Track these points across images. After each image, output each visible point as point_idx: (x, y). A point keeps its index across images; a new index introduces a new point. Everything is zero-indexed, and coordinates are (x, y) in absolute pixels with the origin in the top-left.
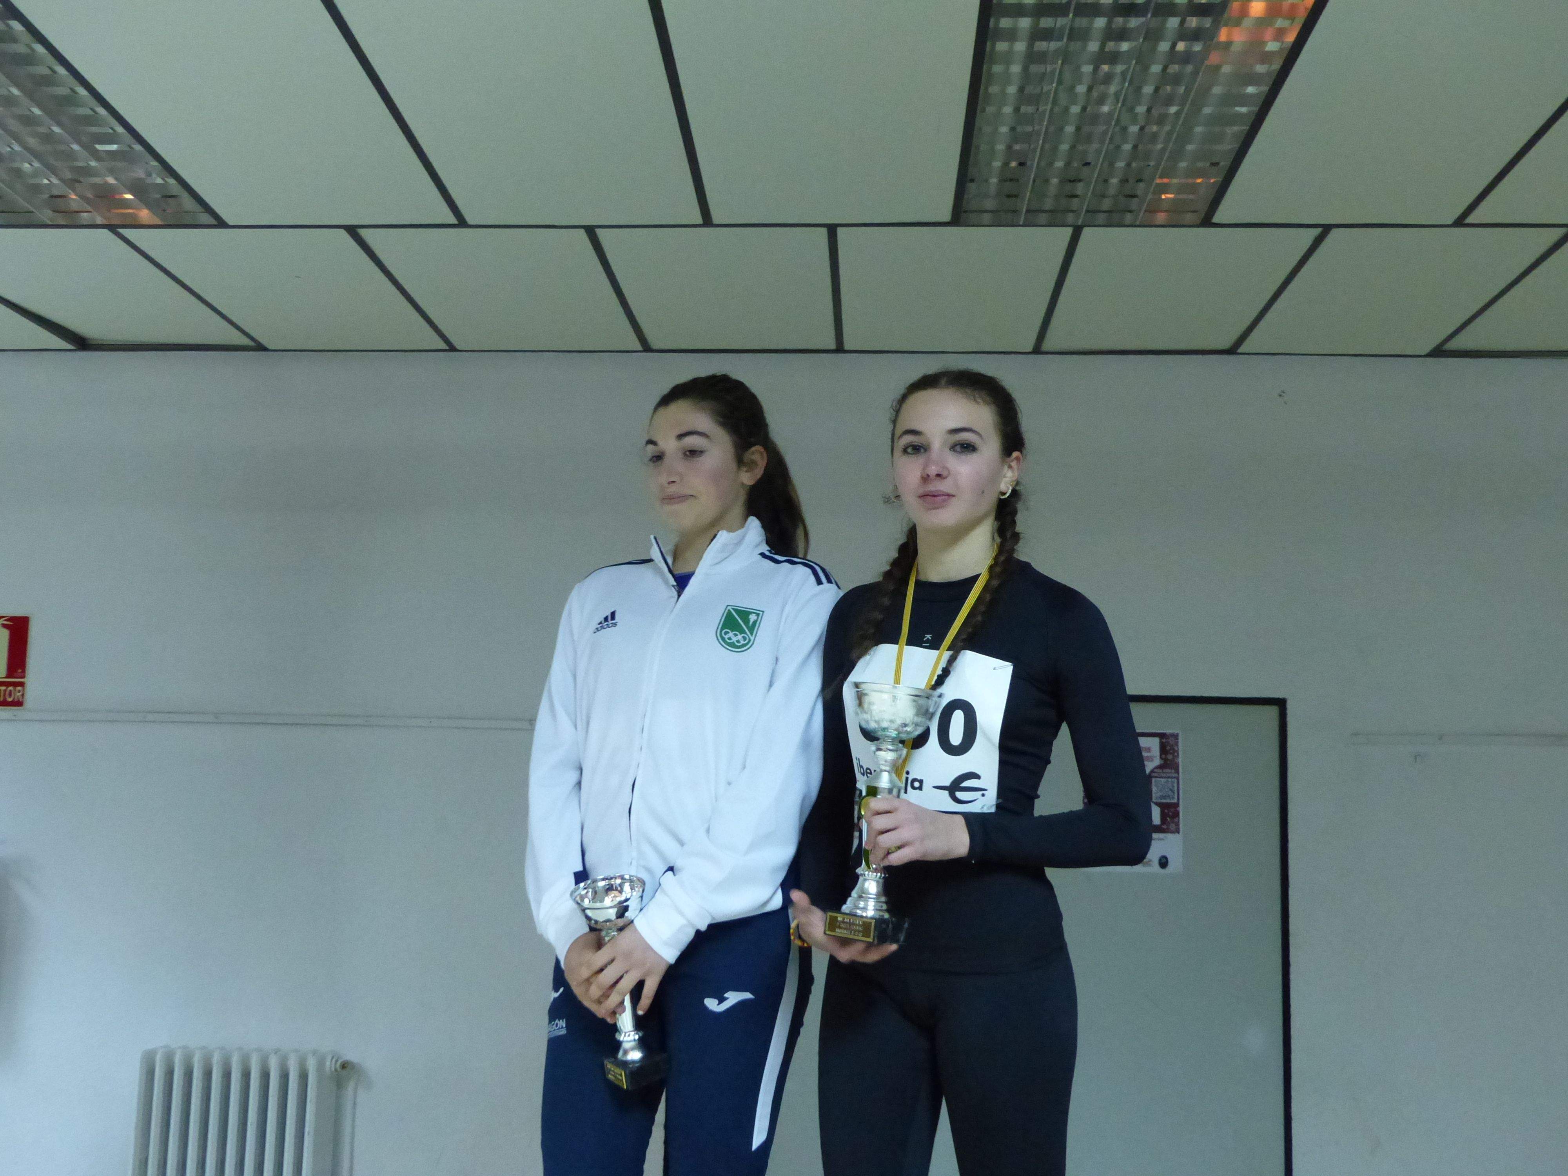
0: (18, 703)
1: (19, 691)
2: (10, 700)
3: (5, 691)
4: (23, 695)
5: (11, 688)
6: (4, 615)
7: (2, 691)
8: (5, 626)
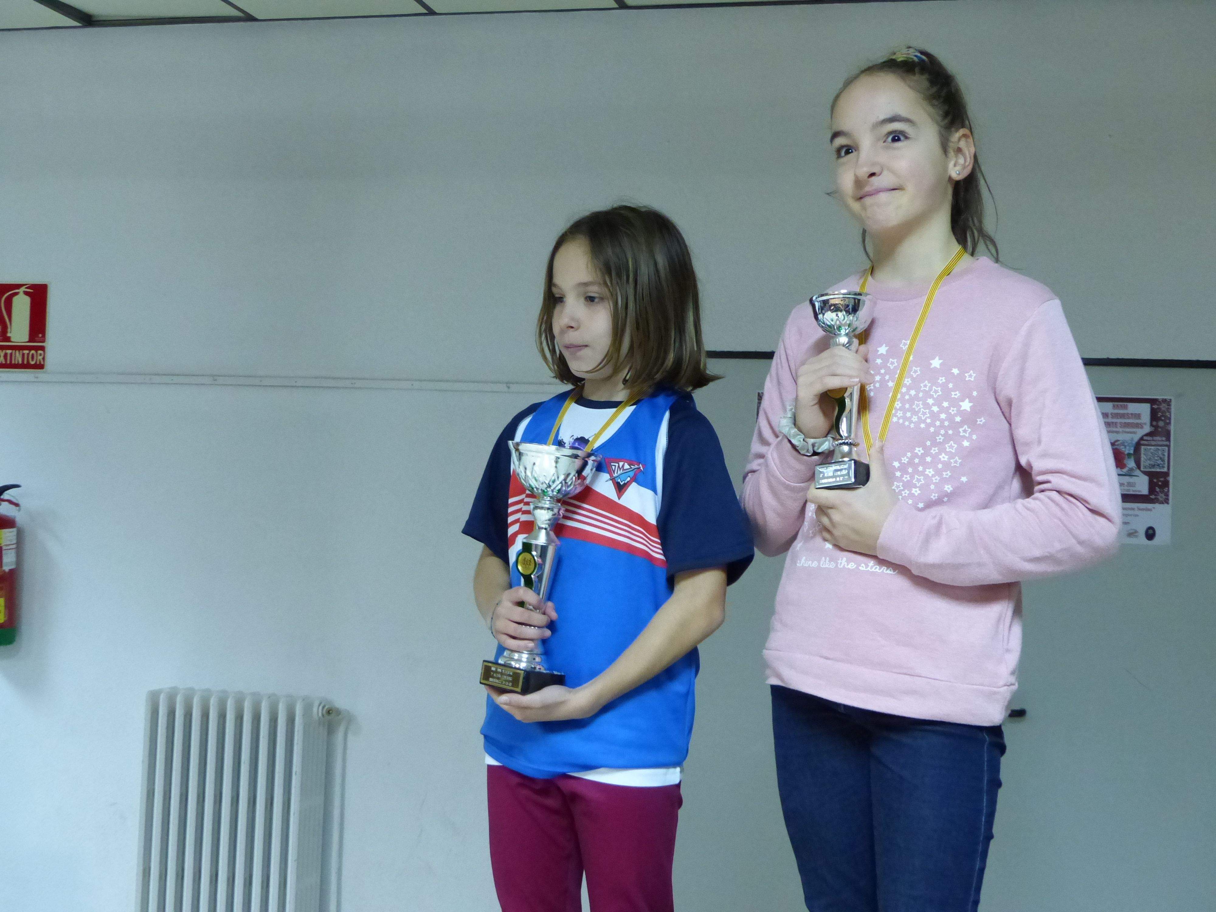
0: (40, 366)
1: (41, 355)
2: (33, 363)
3: (28, 354)
4: (44, 359)
5: (33, 352)
6: (27, 283)
7: (23, 354)
8: (26, 293)
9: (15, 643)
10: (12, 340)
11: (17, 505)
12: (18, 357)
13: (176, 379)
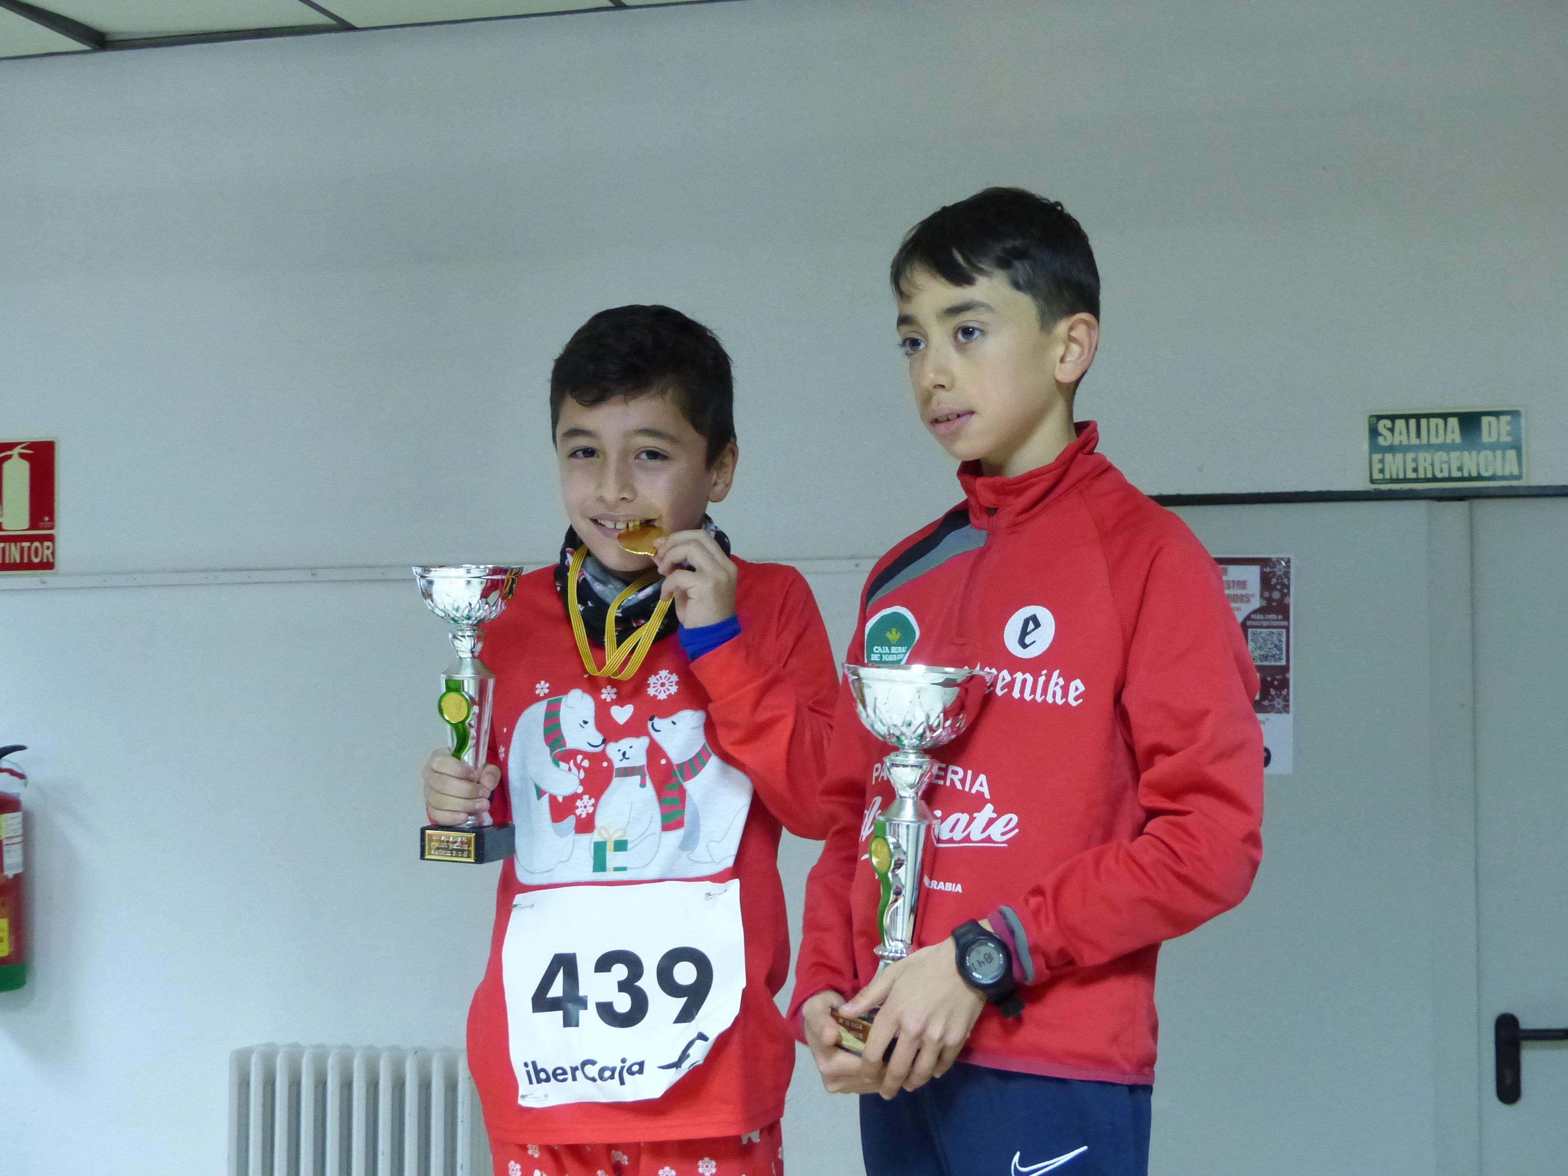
0: (48, 565)
1: (48, 548)
2: (36, 560)
3: (29, 548)
4: (53, 553)
5: (37, 544)
6: (22, 441)
7: (22, 549)
8: (22, 456)
9: (25, 987)
10: (5, 527)
11: (22, 776)
12: (14, 553)
13: (256, 576)
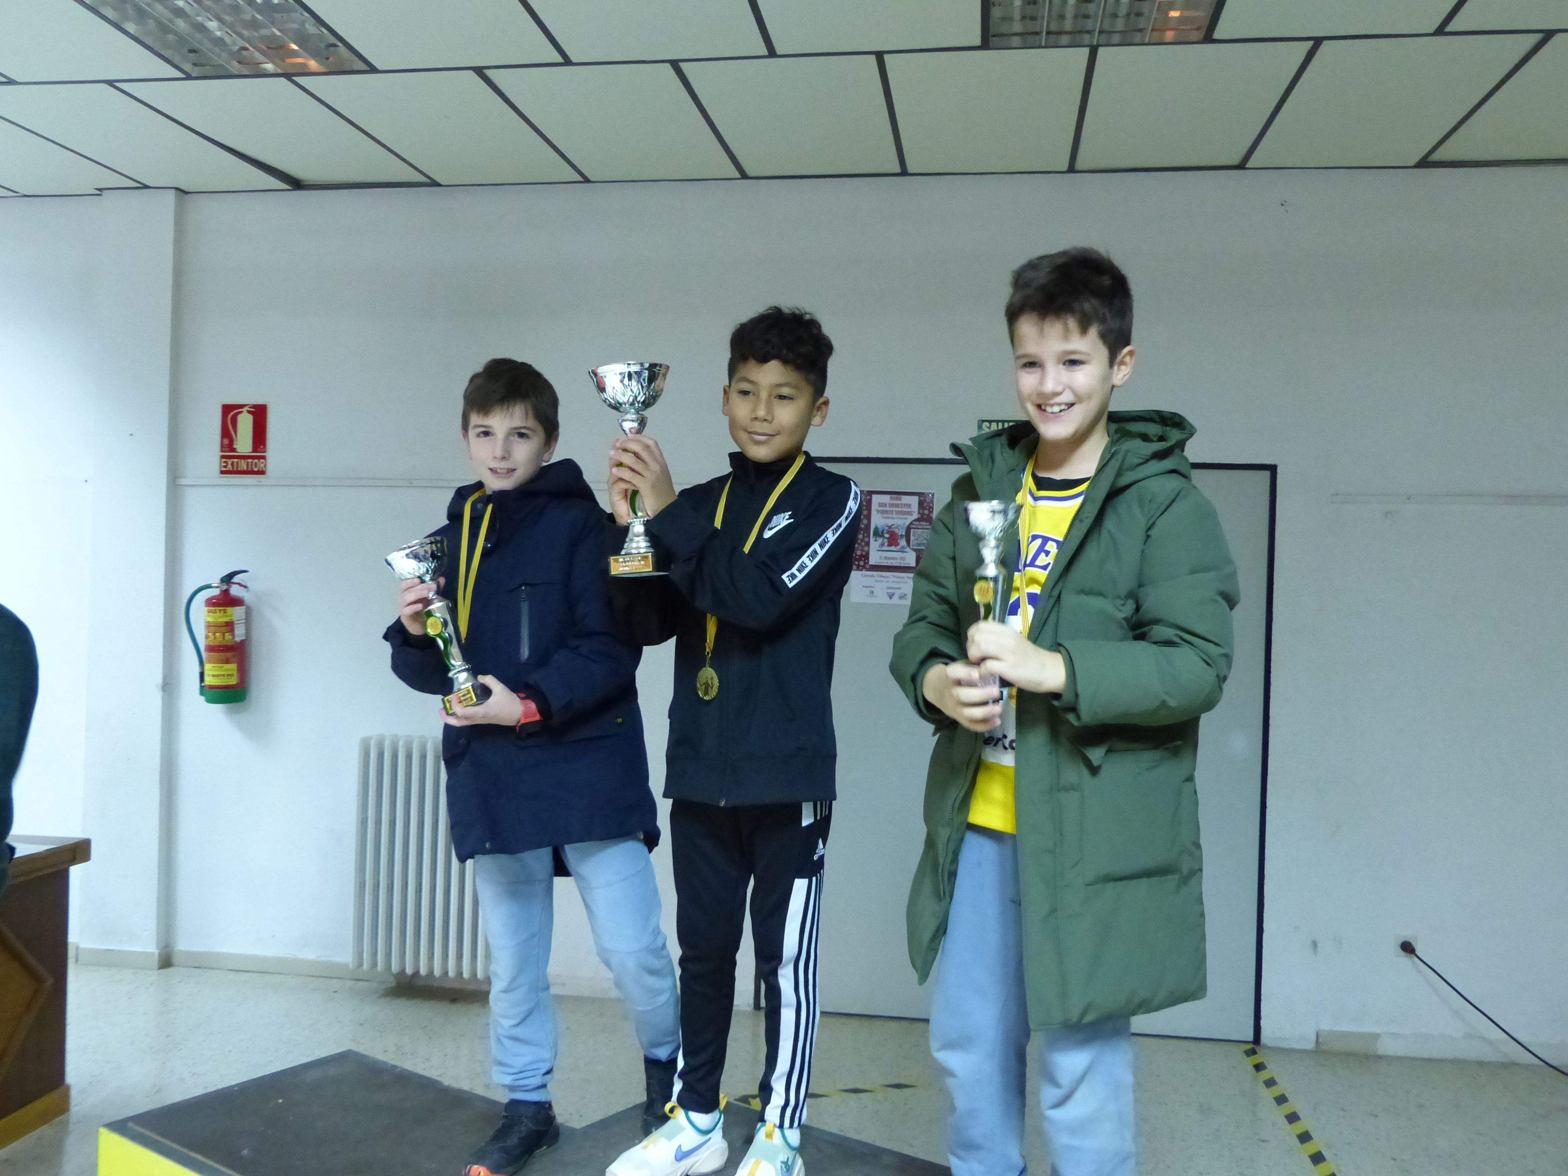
0: (262, 472)
1: (262, 463)
2: (256, 469)
3: (252, 462)
4: (265, 466)
5: (256, 461)
6: (249, 404)
7: (248, 463)
8: (249, 412)
9: (246, 701)
10: (238, 450)
11: (245, 587)
12: (243, 465)
